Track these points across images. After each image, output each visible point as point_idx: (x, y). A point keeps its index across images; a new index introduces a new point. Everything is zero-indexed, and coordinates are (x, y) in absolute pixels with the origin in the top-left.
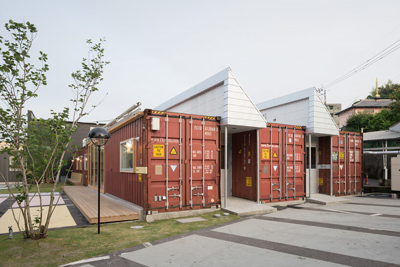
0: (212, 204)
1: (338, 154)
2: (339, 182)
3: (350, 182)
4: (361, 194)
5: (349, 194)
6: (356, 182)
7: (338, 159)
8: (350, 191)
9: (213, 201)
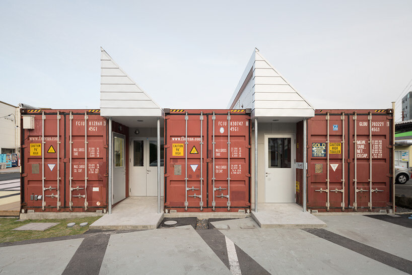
0: (98, 208)
1: (326, 147)
2: (328, 191)
3: (357, 191)
4: (388, 212)
5: (354, 211)
6: (372, 191)
7: (326, 155)
8: (355, 205)
9: (98, 204)
